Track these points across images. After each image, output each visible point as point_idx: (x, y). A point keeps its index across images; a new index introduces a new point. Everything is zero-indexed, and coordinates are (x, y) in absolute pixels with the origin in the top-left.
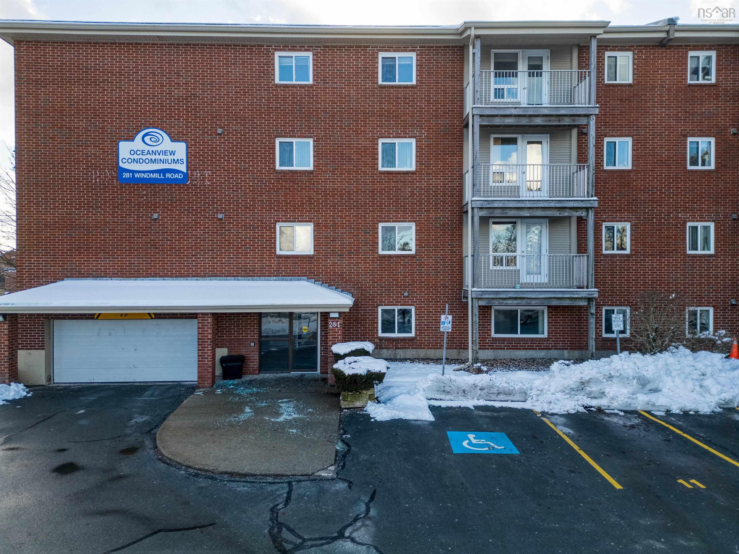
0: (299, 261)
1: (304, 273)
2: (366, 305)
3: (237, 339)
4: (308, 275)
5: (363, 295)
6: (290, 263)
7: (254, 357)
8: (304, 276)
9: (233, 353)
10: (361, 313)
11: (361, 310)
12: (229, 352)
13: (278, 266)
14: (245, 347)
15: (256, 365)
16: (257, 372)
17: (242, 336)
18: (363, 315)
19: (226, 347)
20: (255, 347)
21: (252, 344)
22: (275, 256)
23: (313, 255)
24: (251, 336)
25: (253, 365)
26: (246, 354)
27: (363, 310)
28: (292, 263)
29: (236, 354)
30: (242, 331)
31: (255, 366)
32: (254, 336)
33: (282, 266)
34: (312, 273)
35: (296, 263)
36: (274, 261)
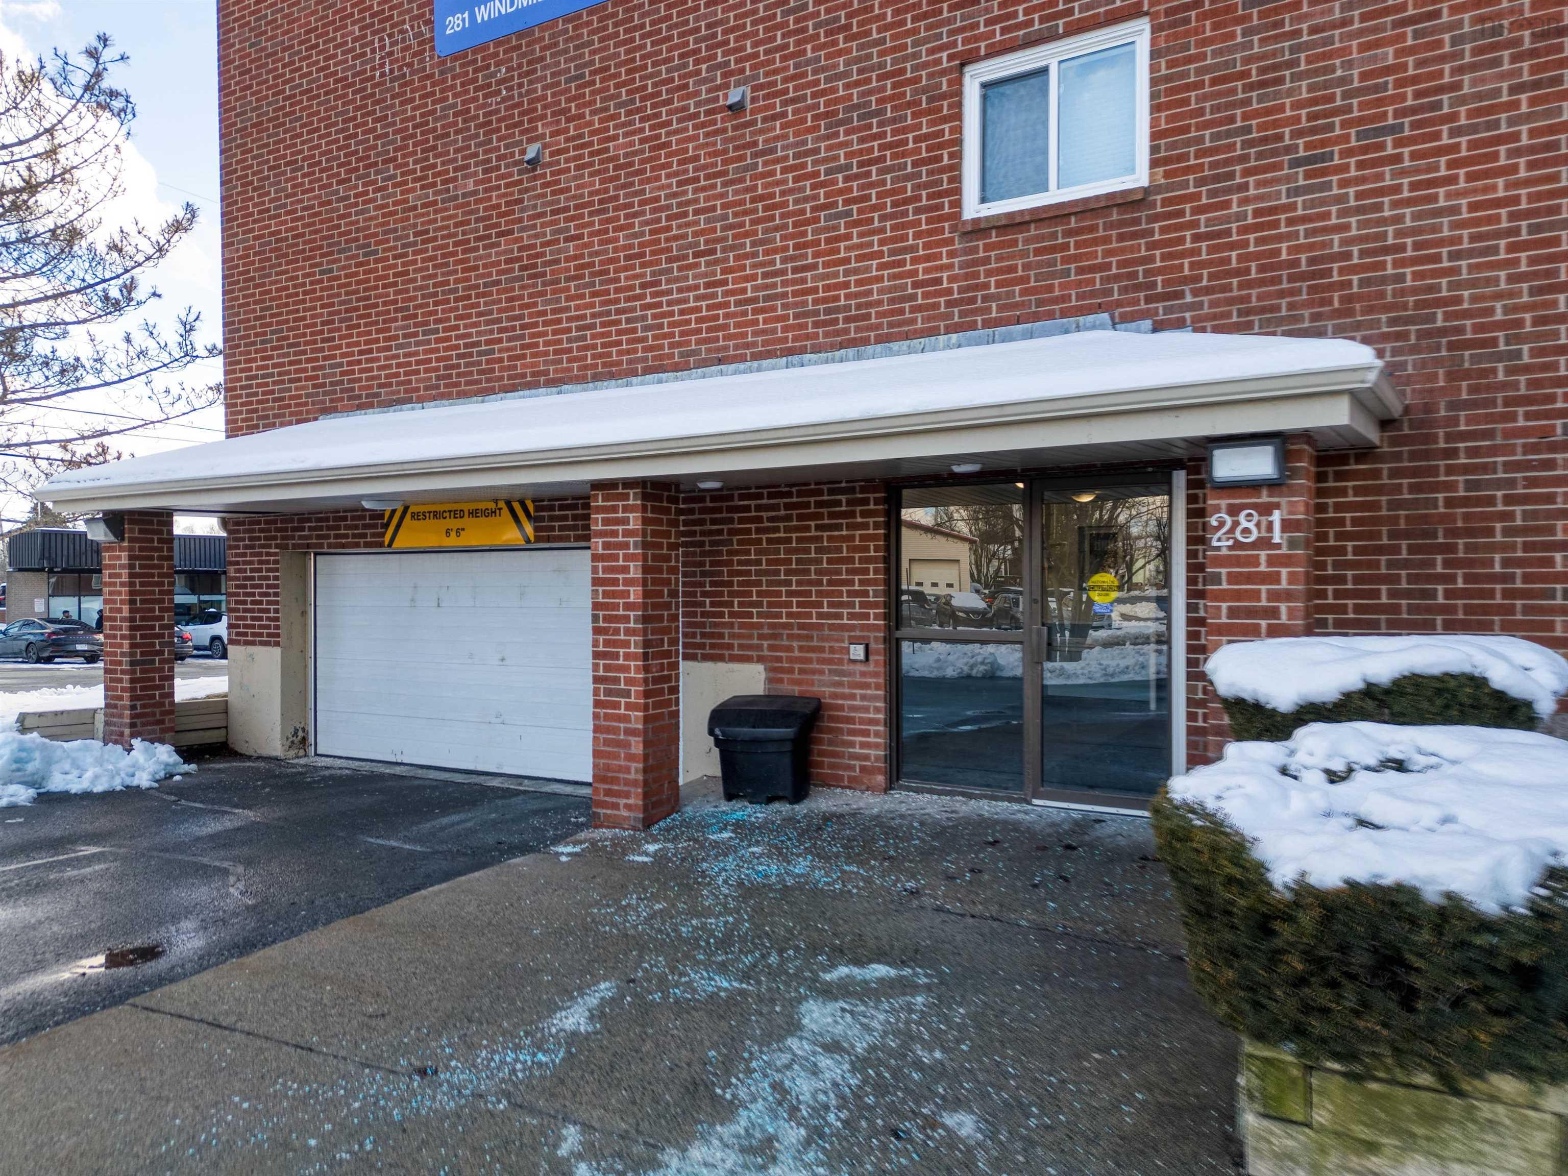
0: (1069, 233)
1: (1093, 294)
2: (1488, 434)
3: (802, 626)
4: (1119, 304)
5: (1467, 375)
6: (1024, 254)
7: (866, 709)
8: (1099, 308)
9: (789, 688)
10: (1450, 486)
11: (1450, 470)
12: (769, 680)
13: (967, 277)
14: (830, 661)
15: (876, 746)
16: (880, 779)
17: (820, 616)
18: (1465, 502)
19: (760, 659)
20: (871, 668)
21: (857, 652)
22: (953, 229)
23: (1146, 191)
24: (852, 616)
25: (863, 745)
26: (835, 696)
27: (1466, 469)
28: (1038, 252)
29: (796, 690)
30: (820, 593)
31: (872, 752)
32: (866, 616)
33: (989, 273)
34: (1138, 288)
35: (1053, 249)
36: (951, 254)
